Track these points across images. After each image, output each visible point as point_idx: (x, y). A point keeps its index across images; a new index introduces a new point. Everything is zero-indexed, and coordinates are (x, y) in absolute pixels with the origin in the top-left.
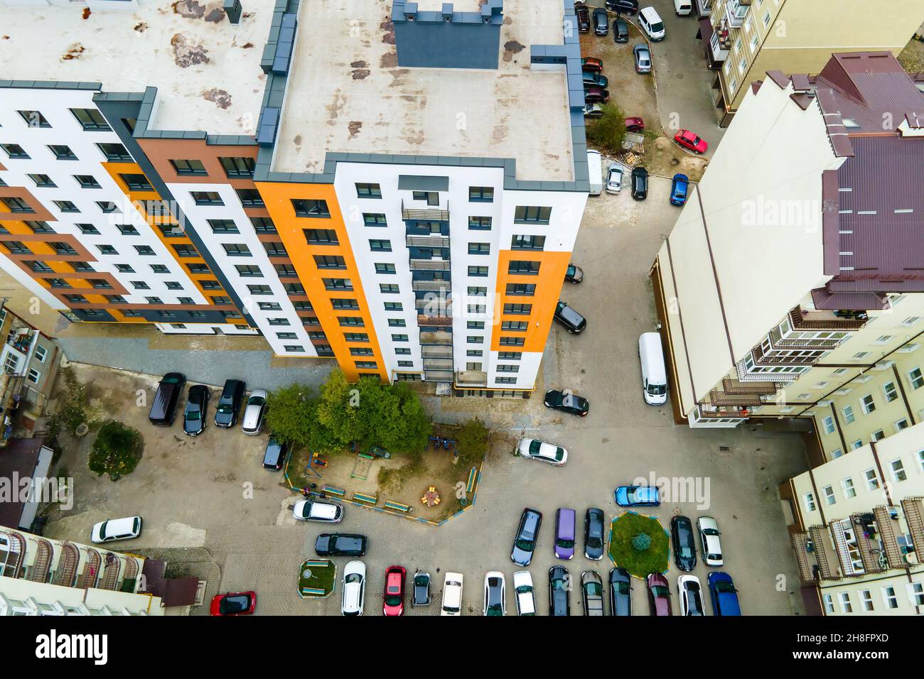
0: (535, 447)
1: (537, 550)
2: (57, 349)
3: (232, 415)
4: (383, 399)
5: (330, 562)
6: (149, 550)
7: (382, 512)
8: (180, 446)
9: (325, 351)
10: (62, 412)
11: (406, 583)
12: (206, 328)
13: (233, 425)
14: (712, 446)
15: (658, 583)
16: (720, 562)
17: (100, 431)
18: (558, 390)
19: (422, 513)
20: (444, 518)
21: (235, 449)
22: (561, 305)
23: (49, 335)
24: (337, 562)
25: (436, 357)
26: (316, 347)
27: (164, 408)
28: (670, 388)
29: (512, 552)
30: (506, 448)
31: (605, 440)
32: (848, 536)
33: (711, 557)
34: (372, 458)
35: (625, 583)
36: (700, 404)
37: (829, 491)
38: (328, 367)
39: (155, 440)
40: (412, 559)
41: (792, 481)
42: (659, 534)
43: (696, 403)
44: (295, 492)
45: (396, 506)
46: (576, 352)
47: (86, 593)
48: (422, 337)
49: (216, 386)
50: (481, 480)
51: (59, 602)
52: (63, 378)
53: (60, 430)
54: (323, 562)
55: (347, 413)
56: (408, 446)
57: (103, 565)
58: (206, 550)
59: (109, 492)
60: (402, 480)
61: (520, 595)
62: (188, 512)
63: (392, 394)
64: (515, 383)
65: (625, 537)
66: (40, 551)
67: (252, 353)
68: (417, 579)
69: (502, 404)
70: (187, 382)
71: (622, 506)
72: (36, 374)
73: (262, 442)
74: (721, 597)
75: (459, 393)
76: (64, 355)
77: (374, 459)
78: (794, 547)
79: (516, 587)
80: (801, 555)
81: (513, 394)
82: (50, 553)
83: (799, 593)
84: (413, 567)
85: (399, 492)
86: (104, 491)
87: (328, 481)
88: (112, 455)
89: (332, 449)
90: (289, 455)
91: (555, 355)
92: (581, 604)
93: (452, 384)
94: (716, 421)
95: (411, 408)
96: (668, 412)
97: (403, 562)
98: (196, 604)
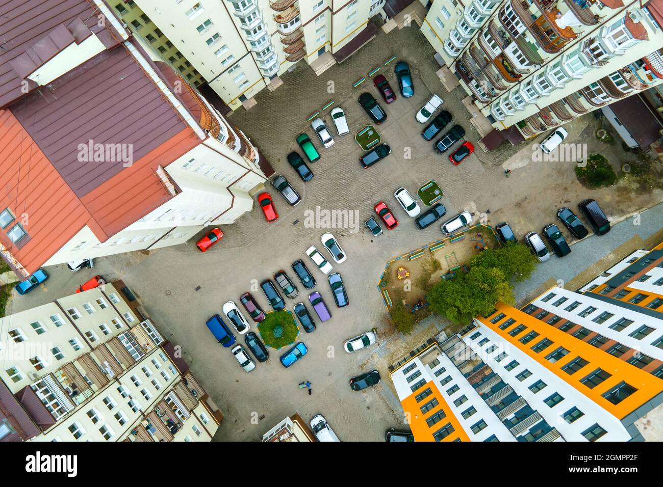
0: (366, 342)
1: (329, 288)
3: (549, 235)
4: (472, 306)
5: (430, 205)
6: (528, 144)
7: (423, 247)
8: (563, 199)
9: (529, 309)
10: (649, 169)
11: (383, 224)
12: (615, 271)
13: (544, 231)
14: (269, 415)
15: (259, 317)
16: (233, 351)
17: (615, 175)
18: (375, 385)
19: (402, 262)
20: (388, 268)
21: (530, 220)
24: (426, 208)
26: (537, 308)
27: (592, 211)
28: (312, 433)
29: (341, 277)
30: (382, 329)
31: (330, 374)
32: (180, 413)
33: (239, 350)
34: (451, 270)
35: (275, 304)
36: (291, 435)
37: (198, 433)
38: (519, 301)
39: (580, 193)
40: (389, 237)
41: (218, 425)
42: (271, 343)
43: (293, 434)
45: (418, 255)
46: (381, 418)
47: (539, 108)
49: (573, 244)
50: (383, 301)
51: (548, 96)
53: (639, 159)
54: (433, 202)
55: (485, 284)
56: (436, 291)
57: (543, 123)
58: (498, 164)
60: (425, 271)
61: (323, 260)
62: (525, 173)
63: (469, 313)
64: (403, 371)
65: (288, 328)
66: (582, 107)
67: (572, 277)
68: (380, 229)
69: (402, 353)
70: (594, 234)
71: (299, 343)
73: (520, 234)
74: (224, 333)
75: (430, 341)
77: (449, 270)
78: (201, 387)
79: (328, 262)
80: (197, 386)
81: (399, 364)
82: (575, 110)
83: (188, 364)
84: (386, 233)
85: (422, 263)
87: (464, 241)
88: (595, 169)
89: (477, 259)
90: (498, 238)
91: (392, 406)
92: (291, 279)
93: (439, 344)
94: (276, 431)
95: (451, 314)
96: (305, 418)
97: (392, 232)
98: (480, 140)
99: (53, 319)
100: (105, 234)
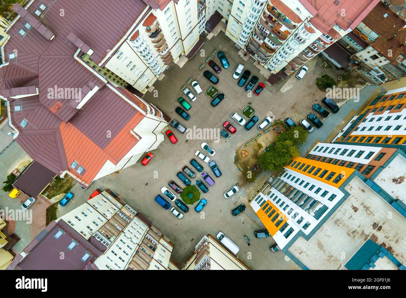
0: (234, 191)
1: (210, 169)
2: (374, 84)
3: (311, 119)
5: (250, 117)
6: (290, 77)
7: (251, 139)
8: (313, 100)
9: (309, 156)
10: (351, 76)
11: (229, 132)
12: (345, 129)
13: (308, 117)
14: (196, 237)
15: (179, 191)
16: (171, 210)
17: (336, 82)
18: (244, 211)
19: (243, 148)
20: (236, 153)
21: (300, 113)
23: (380, 85)
24: (248, 119)
26: (312, 155)
27: (328, 102)
28: (219, 241)
29: (215, 163)
30: (241, 183)
31: (221, 211)
33: (174, 209)
35: (186, 183)
38: (303, 154)
39: (321, 95)
40: (234, 137)
41: (172, 247)
42: (188, 202)
43: (209, 242)
44: (275, 121)
45: (250, 143)
46: (250, 227)
47: (292, 58)
49: (324, 120)
50: (238, 170)
51: (293, 53)
52: (363, 81)
53: (345, 72)
54: (251, 116)
55: (284, 149)
56: (262, 158)
58: (279, 90)
59: (315, 76)
60: (255, 150)
61: (204, 156)
62: (292, 92)
64: (255, 200)
65: (195, 193)
67: (327, 136)
68: (228, 135)
69: (253, 192)
70: (332, 113)
71: (202, 199)
72: (369, 75)
73: (297, 122)
74: (165, 203)
75: (265, 183)
76: (371, 85)
77: (267, 147)
78: (160, 231)
79: (207, 157)
80: (157, 230)
81: (253, 197)
83: (151, 221)
84: (232, 136)
85: (253, 147)
86: (316, 75)
87: (270, 131)
88: (325, 82)
89: (278, 138)
90: (287, 126)
91: (254, 220)
92: (191, 169)
93: (269, 183)
94: (201, 243)
95: (271, 167)
96: (213, 235)
97: (235, 135)
98: (267, 81)
100: (116, 161)
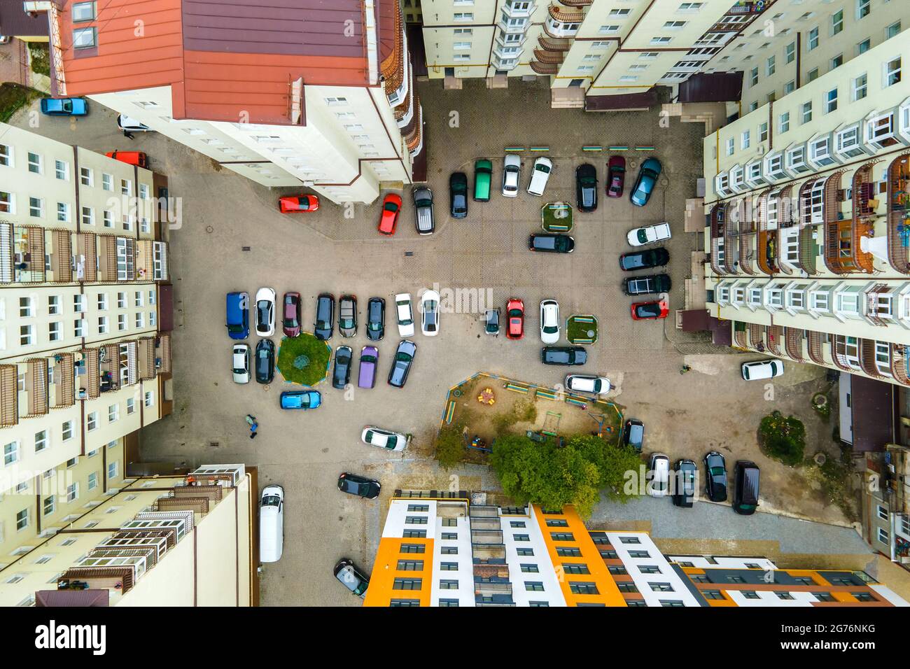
0: (392, 443)
1: (393, 354)
2: (870, 542)
4: (538, 488)
5: (573, 342)
6: (730, 353)
7: (531, 383)
8: (724, 443)
9: (599, 538)
10: (844, 478)
11: (505, 326)
12: (724, 564)
13: (678, 463)
14: (225, 446)
15: (292, 329)
16: (236, 347)
17: (802, 457)
18: (367, 499)
19: (494, 383)
20: (475, 379)
21: (672, 440)
22: (358, 591)
23: (881, 556)
24: (566, 342)
25: (487, 532)
26: (608, 542)
27: (747, 478)
28: (258, 502)
29: (415, 352)
30: (419, 442)
31: (325, 450)
32: (126, 373)
33: (243, 351)
34: (543, 432)
35: (320, 329)
36: (233, 487)
37: (130, 410)
38: (594, 521)
39: (748, 449)
40: (502, 345)
41: (159, 417)
42: (284, 368)
43: (236, 488)
44: (611, 401)
45: (518, 389)
46: (345, 539)
47: (772, 322)
48: (503, 552)
49: (700, 501)
50: (442, 412)
51: (792, 316)
52: (855, 510)
53: (841, 459)
54: (578, 342)
55: (571, 474)
56: (510, 443)
57: (765, 342)
58: (682, 352)
59: (778, 402)
60: (515, 412)
61: (409, 318)
62: (704, 383)
63: (529, 493)
64: (409, 506)
65: (316, 365)
66: (821, 355)
67: (673, 536)
68: (497, 329)
69: (422, 485)
70: (731, 505)
71: (316, 391)
72: (881, 515)
73: (648, 446)
74: (240, 321)
75: (463, 495)
76: (861, 535)
77: (541, 430)
78: (171, 361)
79: (412, 324)
80: (167, 355)
81: (411, 495)
82: (811, 353)
83: (175, 326)
84: (501, 339)
85: (516, 402)
86: (784, 403)
87: (583, 411)
88: (784, 433)
89: (582, 440)
90: (621, 435)
91: (368, 536)
92: (358, 313)
93: (471, 503)
94: (220, 471)
95: (509, 480)
96: (262, 479)
97: (509, 342)
98: (681, 311)
99: (58, 165)
100: (183, 111)
